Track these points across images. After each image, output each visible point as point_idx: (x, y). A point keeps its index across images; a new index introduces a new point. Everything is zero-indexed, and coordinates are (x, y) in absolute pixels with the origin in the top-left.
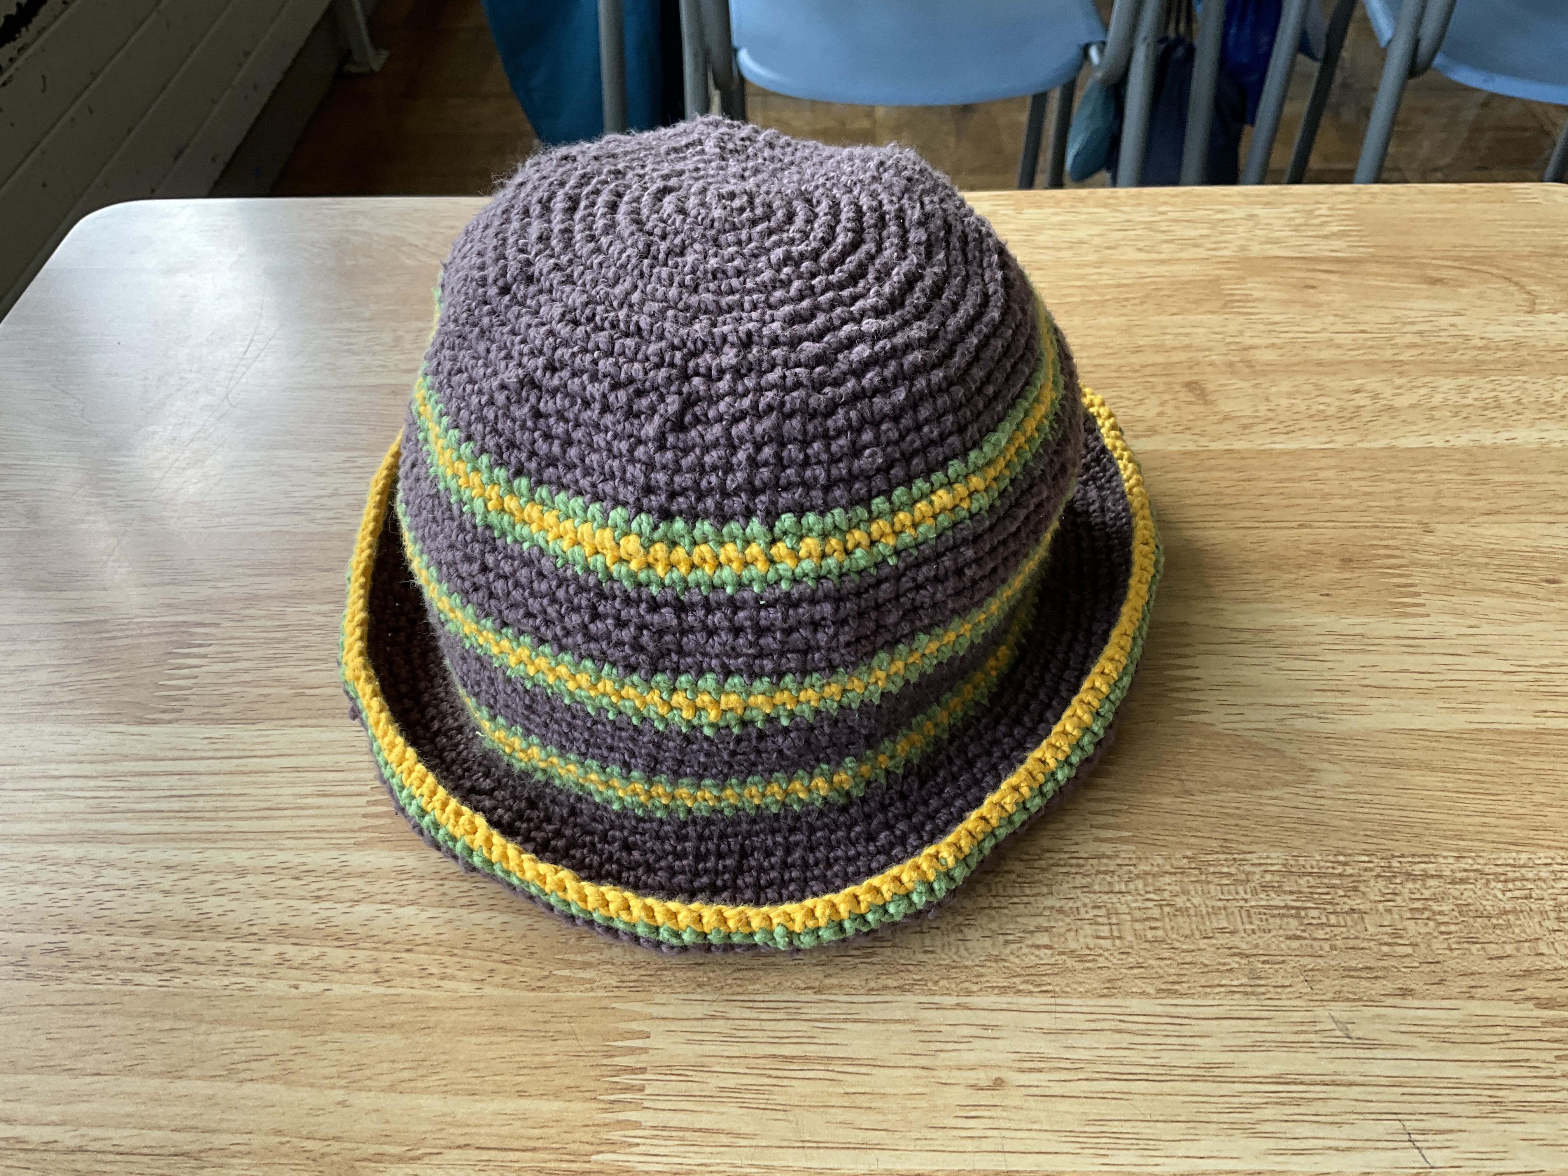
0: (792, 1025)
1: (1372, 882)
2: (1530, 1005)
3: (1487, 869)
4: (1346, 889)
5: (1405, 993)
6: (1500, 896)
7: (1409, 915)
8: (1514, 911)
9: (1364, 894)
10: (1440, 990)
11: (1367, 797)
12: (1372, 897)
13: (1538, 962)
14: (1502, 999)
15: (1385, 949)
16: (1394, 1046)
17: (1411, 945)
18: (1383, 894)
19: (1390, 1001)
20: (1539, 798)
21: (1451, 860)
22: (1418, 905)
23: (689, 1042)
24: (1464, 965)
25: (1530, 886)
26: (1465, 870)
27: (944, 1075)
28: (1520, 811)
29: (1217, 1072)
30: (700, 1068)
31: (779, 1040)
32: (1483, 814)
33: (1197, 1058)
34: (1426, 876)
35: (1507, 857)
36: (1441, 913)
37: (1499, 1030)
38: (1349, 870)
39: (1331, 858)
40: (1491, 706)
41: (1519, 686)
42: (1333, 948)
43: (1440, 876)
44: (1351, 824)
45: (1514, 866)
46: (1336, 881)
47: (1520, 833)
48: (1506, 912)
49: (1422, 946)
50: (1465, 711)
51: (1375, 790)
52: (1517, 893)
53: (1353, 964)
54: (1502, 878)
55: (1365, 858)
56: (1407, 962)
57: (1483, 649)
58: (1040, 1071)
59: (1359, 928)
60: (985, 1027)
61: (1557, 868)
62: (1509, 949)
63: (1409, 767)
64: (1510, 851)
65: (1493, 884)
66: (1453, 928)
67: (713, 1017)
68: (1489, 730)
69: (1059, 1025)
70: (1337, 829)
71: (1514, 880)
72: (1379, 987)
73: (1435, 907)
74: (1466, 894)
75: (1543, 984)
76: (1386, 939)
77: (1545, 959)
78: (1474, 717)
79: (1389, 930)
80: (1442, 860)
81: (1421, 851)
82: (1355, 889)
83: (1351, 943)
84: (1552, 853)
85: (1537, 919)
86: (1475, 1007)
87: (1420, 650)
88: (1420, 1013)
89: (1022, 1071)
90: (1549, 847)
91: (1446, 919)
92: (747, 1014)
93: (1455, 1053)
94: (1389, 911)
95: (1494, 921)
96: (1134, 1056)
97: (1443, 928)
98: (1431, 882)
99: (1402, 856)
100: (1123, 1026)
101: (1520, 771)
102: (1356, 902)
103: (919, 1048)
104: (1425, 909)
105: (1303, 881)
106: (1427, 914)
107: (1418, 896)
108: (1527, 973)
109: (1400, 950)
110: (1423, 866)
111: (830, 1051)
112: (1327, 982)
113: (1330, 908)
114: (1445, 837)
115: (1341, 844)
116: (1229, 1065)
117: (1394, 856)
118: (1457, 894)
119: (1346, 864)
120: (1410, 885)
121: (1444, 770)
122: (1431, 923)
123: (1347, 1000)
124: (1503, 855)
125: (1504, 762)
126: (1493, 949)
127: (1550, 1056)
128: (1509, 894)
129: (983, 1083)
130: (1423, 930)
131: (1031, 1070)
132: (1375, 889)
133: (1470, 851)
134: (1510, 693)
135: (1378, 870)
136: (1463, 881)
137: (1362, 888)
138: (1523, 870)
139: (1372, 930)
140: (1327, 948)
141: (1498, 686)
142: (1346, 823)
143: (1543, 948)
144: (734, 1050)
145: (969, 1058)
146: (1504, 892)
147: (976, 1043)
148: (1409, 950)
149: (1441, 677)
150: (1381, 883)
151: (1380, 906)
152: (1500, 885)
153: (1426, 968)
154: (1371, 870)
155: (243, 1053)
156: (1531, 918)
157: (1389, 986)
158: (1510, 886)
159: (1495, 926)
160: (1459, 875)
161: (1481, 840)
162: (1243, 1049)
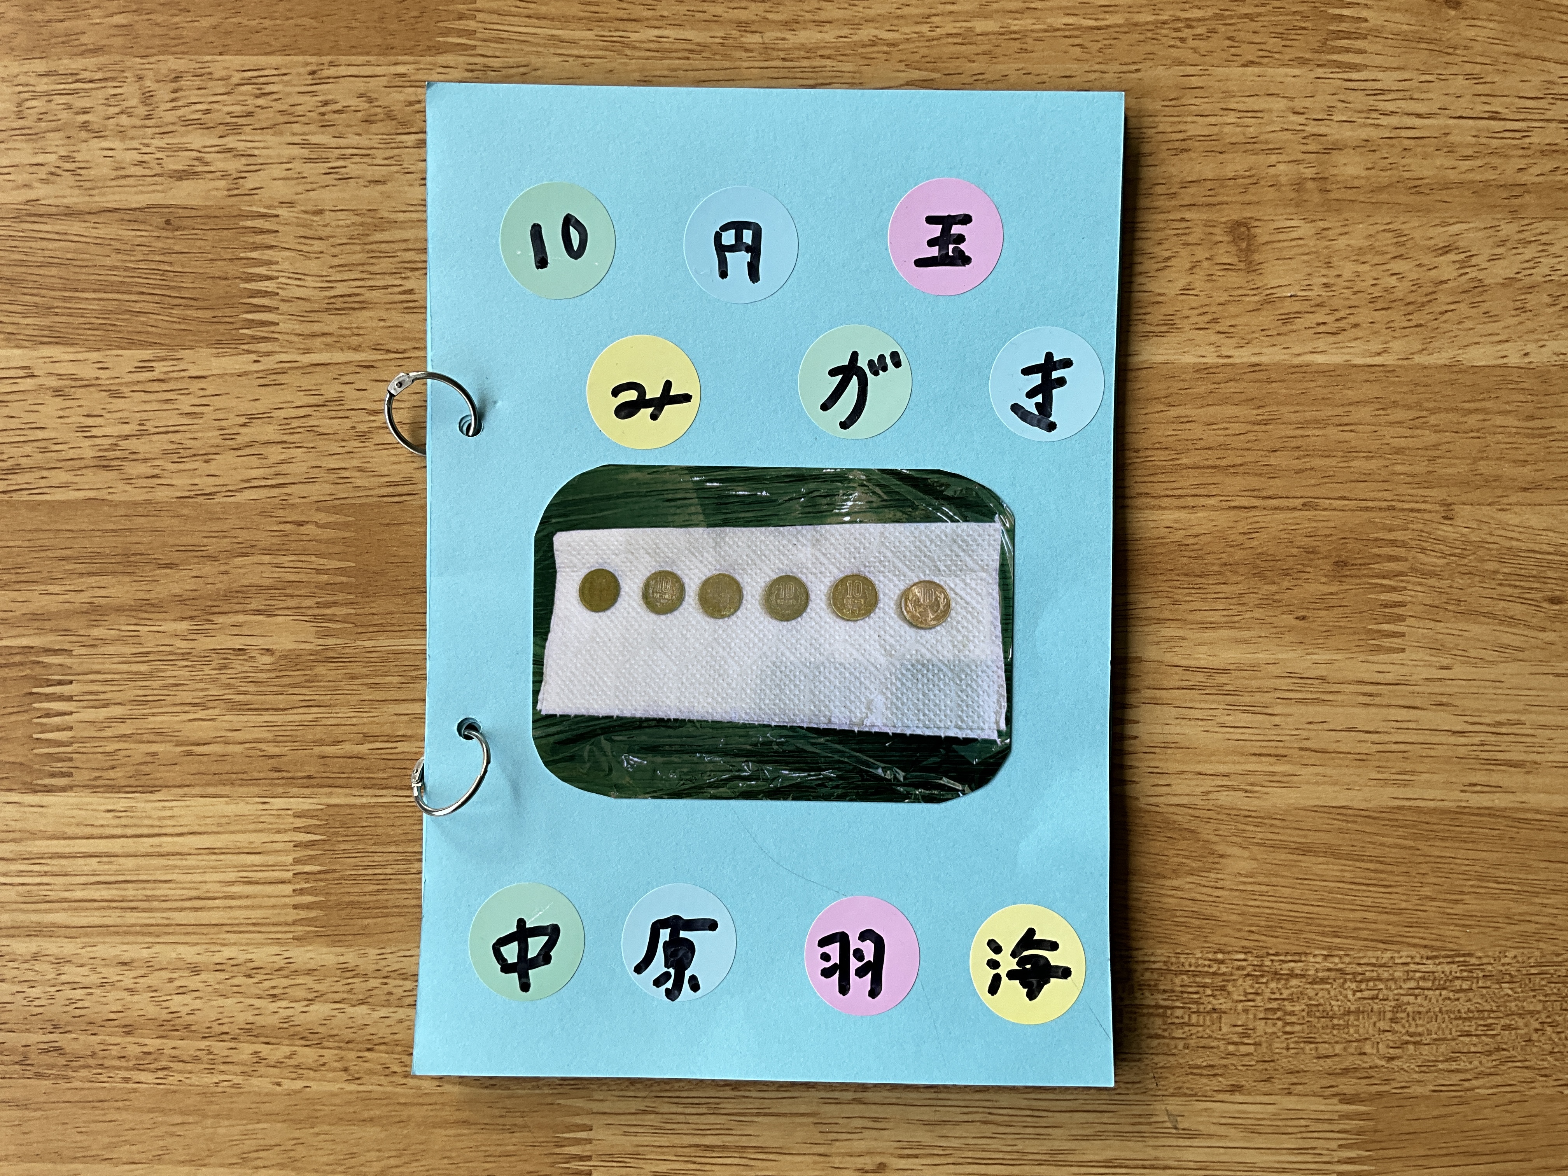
0: (712, 1119)
1: (1240, 982)
2: (1335, 1100)
3: (1348, 970)
4: (1215, 988)
5: (1236, 1089)
6: (1350, 997)
7: (1262, 1015)
8: (1358, 1012)
9: (1229, 993)
10: (1265, 1087)
11: (1264, 888)
12: (1236, 997)
13: (1358, 1061)
14: (1314, 1095)
15: (1231, 1048)
16: (1211, 1136)
17: (1255, 1044)
18: (1246, 994)
19: (1220, 1097)
20: (1427, 891)
21: (1319, 959)
22: (1274, 1005)
23: (626, 1133)
24: (1295, 1064)
25: (1381, 986)
26: (1329, 970)
27: (837, 1161)
28: (1404, 905)
29: (1061, 1157)
30: (636, 1156)
31: (702, 1132)
32: (1367, 908)
33: (1047, 1145)
34: (1292, 975)
35: (1371, 956)
36: (1292, 1013)
37: (1303, 1122)
38: (1223, 969)
39: (1210, 956)
40: (1425, 777)
41: (1462, 751)
42: (1186, 1047)
43: (1303, 976)
44: (1240, 919)
45: (1374, 965)
46: (1208, 981)
47: (1393, 930)
48: (1349, 1013)
49: (1264, 1045)
50: (1397, 783)
51: (1274, 880)
52: (1367, 994)
53: (1199, 1062)
54: (1359, 978)
55: (1242, 956)
56: (1246, 1060)
57: (1444, 699)
58: (916, 1156)
59: (1214, 1027)
60: (876, 1119)
61: (1413, 967)
62: (1338, 1048)
63: (1316, 854)
64: (1378, 949)
65: (1348, 984)
66: (1297, 1028)
67: (644, 1112)
68: (1410, 808)
69: (938, 1117)
70: (1227, 924)
71: (1368, 980)
72: (1215, 1084)
73: (1289, 1007)
74: (1320, 994)
75: (1354, 1081)
76: (1236, 1039)
77: (1365, 1058)
78: (1402, 792)
79: (1239, 1029)
80: (1311, 959)
81: (1295, 949)
82: (1223, 989)
83: (1203, 1042)
84: (1413, 952)
85: (1374, 1019)
86: (1290, 1102)
87: (1377, 700)
88: (1241, 1107)
89: (901, 1157)
90: (1415, 945)
91: (1293, 1019)
92: (675, 1109)
93: (1259, 1142)
94: (1246, 1011)
95: (1335, 1021)
96: (995, 1144)
97: (1288, 1029)
98: (1294, 982)
99: (1277, 954)
100: (991, 1118)
101: (1421, 859)
102: (1221, 1003)
103: (819, 1138)
104: (1278, 1009)
105: (1177, 980)
106: (1279, 1014)
107: (1277, 996)
108: (1346, 1071)
109: (1243, 1049)
110: (1292, 964)
111: (744, 1141)
112: (1172, 1078)
113: (1194, 1007)
114: (1323, 934)
115: (1224, 940)
116: (1071, 1151)
117: (1268, 954)
118: (1311, 993)
119: (1222, 962)
120: (1273, 985)
121: (1349, 857)
122: (1280, 1023)
123: (1185, 1095)
124: (1370, 953)
125: (1411, 848)
126: (1324, 1049)
127: (1334, 1145)
128: (1359, 995)
129: (867, 1168)
130: (1269, 1030)
131: (909, 1156)
132: (1241, 987)
133: (1341, 949)
134: (1448, 760)
135: (1249, 969)
136: (1323, 981)
137: (1230, 988)
138: (1381, 970)
139: (1225, 1029)
140: (1180, 1047)
141: (1440, 751)
142: (1234, 918)
143: (1368, 1048)
144: (664, 1141)
145: (860, 1146)
146: (1354, 992)
147: (867, 1133)
148: (1251, 1049)
149: (1386, 738)
150: (1249, 981)
151: (1240, 1006)
152: (1354, 986)
153: (1260, 1067)
154: (1243, 968)
155: (250, 1145)
156: (1369, 1017)
157: (1224, 1082)
158: (1363, 986)
159: (1334, 1027)
160: (1321, 974)
161: (1354, 938)
162: (1086, 1138)
